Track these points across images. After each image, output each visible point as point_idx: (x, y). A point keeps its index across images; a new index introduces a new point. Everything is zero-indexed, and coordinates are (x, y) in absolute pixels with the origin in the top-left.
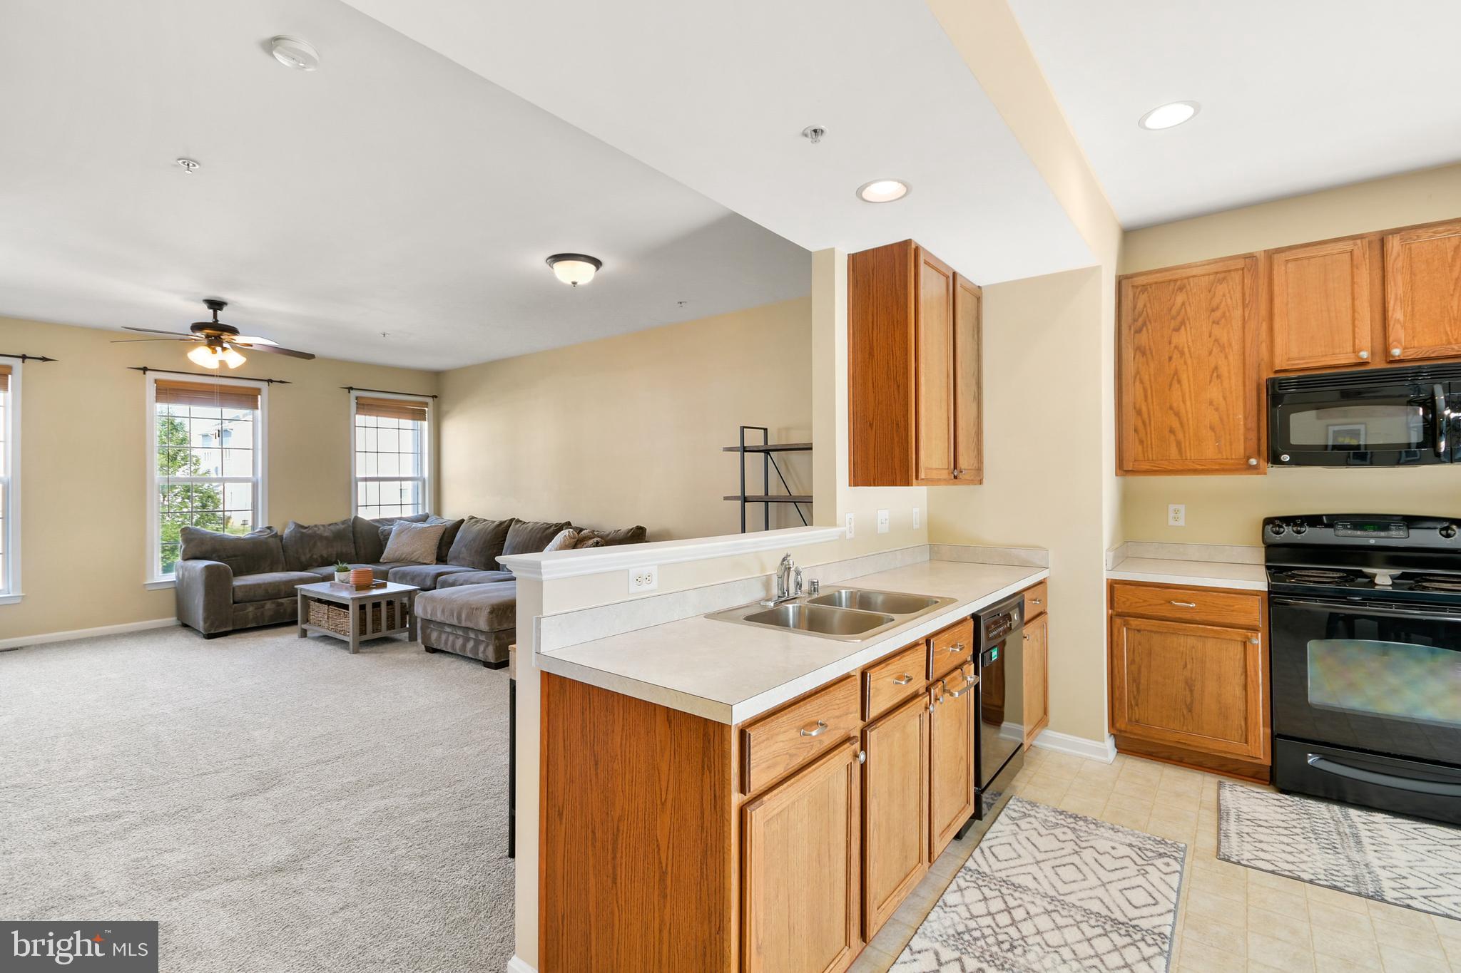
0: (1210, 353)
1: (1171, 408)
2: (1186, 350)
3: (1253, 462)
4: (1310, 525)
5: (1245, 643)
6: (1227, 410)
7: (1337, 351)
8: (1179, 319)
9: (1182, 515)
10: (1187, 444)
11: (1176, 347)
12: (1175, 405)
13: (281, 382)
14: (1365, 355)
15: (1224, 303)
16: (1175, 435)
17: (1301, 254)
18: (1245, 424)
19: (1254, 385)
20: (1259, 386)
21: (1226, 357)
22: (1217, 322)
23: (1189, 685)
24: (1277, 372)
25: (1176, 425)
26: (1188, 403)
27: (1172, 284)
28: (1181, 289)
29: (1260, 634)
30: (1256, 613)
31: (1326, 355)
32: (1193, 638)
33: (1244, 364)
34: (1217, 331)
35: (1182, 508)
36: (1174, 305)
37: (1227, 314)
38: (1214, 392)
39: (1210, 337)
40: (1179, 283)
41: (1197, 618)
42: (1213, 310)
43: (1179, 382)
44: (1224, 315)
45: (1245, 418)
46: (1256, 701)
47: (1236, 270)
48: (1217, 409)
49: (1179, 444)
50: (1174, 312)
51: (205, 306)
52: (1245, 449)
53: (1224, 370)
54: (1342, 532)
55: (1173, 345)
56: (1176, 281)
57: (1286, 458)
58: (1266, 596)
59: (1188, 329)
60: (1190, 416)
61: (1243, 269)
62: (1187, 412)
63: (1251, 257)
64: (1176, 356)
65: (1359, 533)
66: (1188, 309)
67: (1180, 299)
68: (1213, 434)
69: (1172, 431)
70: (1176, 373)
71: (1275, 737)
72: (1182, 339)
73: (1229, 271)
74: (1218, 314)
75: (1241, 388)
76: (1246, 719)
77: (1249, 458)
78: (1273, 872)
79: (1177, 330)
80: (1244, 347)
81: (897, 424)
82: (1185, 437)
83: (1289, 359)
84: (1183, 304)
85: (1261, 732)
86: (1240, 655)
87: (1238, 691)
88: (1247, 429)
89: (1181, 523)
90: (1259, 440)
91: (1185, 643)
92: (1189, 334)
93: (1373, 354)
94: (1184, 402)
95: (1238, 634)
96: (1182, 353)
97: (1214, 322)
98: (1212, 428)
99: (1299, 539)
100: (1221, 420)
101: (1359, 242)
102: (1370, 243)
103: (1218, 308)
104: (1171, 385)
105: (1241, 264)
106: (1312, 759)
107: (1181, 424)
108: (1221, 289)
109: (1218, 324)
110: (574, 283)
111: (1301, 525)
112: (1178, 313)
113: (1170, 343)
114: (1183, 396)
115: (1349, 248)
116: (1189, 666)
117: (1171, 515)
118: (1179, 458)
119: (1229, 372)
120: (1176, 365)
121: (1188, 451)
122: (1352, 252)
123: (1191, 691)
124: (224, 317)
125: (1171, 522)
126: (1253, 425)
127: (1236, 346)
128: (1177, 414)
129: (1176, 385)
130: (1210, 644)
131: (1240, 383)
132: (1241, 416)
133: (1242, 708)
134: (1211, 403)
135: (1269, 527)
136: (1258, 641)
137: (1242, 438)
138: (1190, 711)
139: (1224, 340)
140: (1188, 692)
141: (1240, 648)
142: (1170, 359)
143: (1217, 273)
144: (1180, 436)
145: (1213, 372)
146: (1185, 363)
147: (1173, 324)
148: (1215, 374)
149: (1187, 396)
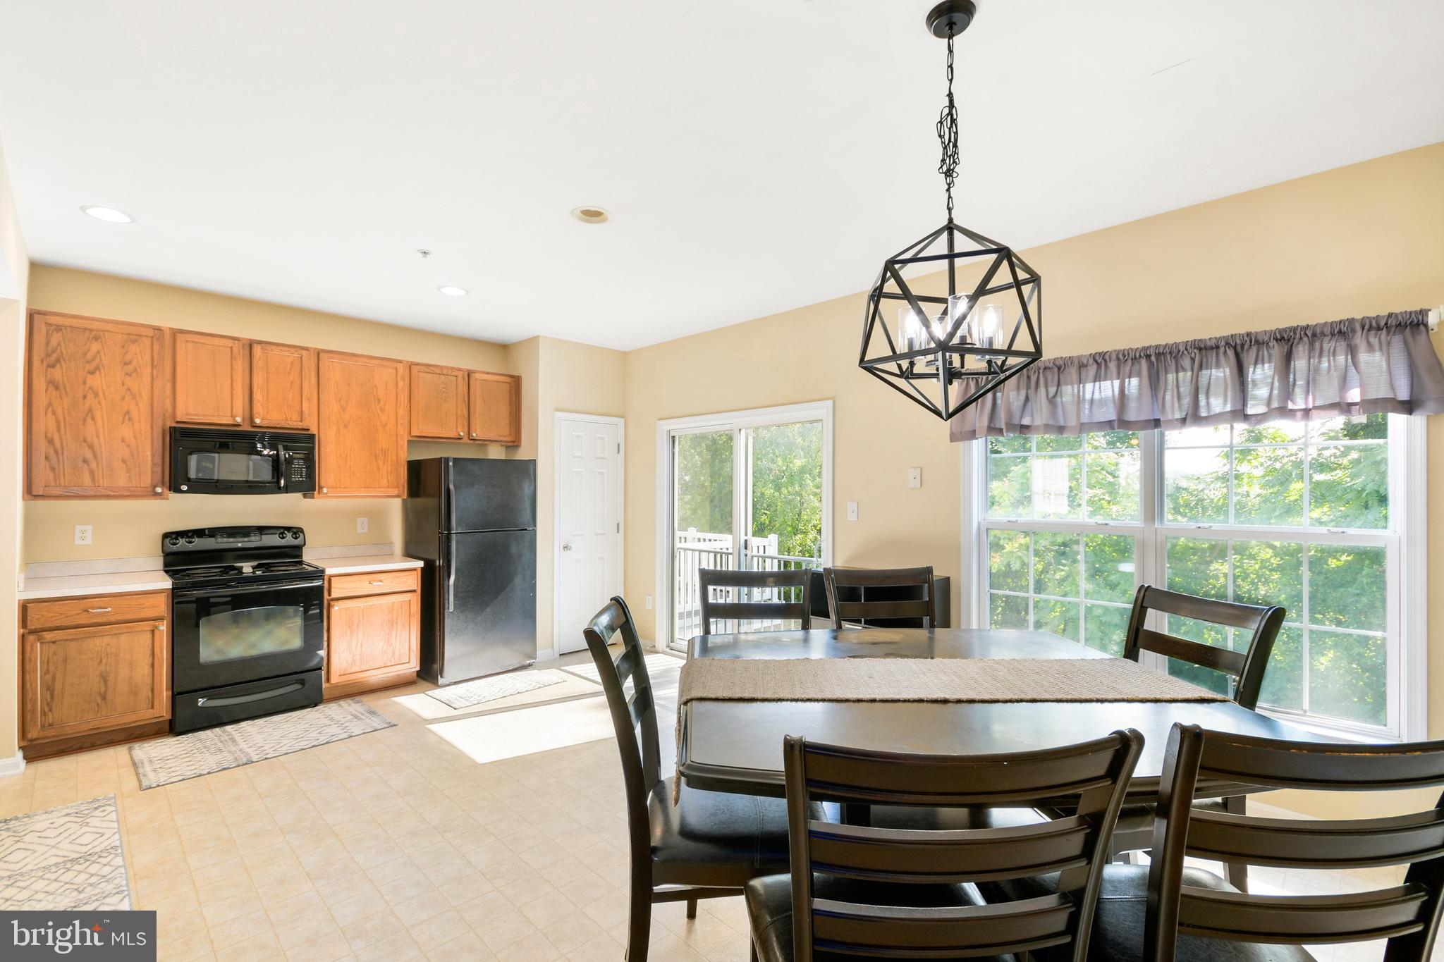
0: (123, 398)
1: (85, 440)
2: (100, 392)
3: (159, 490)
4: (199, 537)
5: (153, 631)
6: (138, 448)
7: (221, 414)
8: (94, 364)
9: (89, 535)
10: (100, 474)
11: (91, 388)
12: (89, 439)
14: (239, 420)
15: (135, 361)
16: (88, 465)
17: (197, 338)
18: (152, 460)
19: (160, 430)
20: (164, 431)
21: (137, 404)
22: (129, 374)
23: (105, 679)
24: (178, 422)
25: (89, 455)
26: (102, 438)
27: (88, 332)
28: (96, 338)
29: (165, 622)
30: (162, 606)
31: (214, 416)
32: (108, 637)
33: (152, 412)
34: (129, 381)
35: (89, 528)
36: (89, 350)
37: (138, 370)
38: (126, 431)
39: (123, 385)
40: (94, 333)
41: (112, 619)
42: (126, 364)
43: (93, 418)
44: (135, 370)
45: (153, 456)
46: (161, 675)
47: (148, 337)
48: (128, 446)
49: (92, 473)
50: (89, 357)
52: (152, 480)
53: (134, 414)
54: (220, 540)
55: (87, 386)
56: (91, 330)
57: (184, 488)
58: (170, 592)
59: (103, 375)
60: (103, 449)
61: (152, 337)
62: (100, 446)
63: (158, 329)
64: (90, 395)
65: (231, 540)
66: (103, 357)
67: (95, 347)
68: (125, 466)
69: (85, 461)
70: (90, 410)
71: (175, 696)
72: (96, 381)
73: (141, 336)
74: (129, 368)
75: (150, 432)
76: (152, 690)
77: (155, 487)
78: (183, 780)
79: (92, 373)
80: (152, 399)
82: (98, 467)
83: (187, 414)
84: (98, 352)
85: (165, 695)
86: (149, 642)
87: (146, 670)
88: (154, 464)
89: (88, 541)
90: (163, 473)
91: (99, 643)
92: (103, 378)
93: (243, 419)
94: (98, 436)
95: (147, 626)
96: (96, 395)
97: (127, 374)
98: (124, 461)
99: (191, 547)
100: (132, 455)
101: (236, 342)
102: (243, 345)
103: (130, 363)
104: (85, 421)
105: (151, 333)
106: (201, 702)
107: (95, 456)
108: (133, 348)
109: (130, 376)
111: (192, 537)
112: (94, 359)
113: (85, 383)
114: (97, 431)
115: (231, 345)
116: (104, 662)
117: (78, 535)
118: (91, 484)
119: (139, 416)
120: (90, 404)
121: (101, 478)
122: (231, 348)
123: (106, 682)
125: (77, 541)
126: (159, 460)
127: (146, 397)
128: (91, 447)
129: (89, 421)
130: (123, 638)
131: (149, 427)
132: (149, 454)
133: (150, 682)
134: (123, 441)
135: (167, 540)
136: (164, 627)
137: (149, 470)
138: (104, 697)
139: (135, 390)
140: (102, 684)
141: (149, 635)
142: (85, 397)
143: (129, 334)
144: (94, 465)
145: (125, 415)
146: (100, 403)
147: (88, 367)
148: (127, 417)
149: (101, 431)
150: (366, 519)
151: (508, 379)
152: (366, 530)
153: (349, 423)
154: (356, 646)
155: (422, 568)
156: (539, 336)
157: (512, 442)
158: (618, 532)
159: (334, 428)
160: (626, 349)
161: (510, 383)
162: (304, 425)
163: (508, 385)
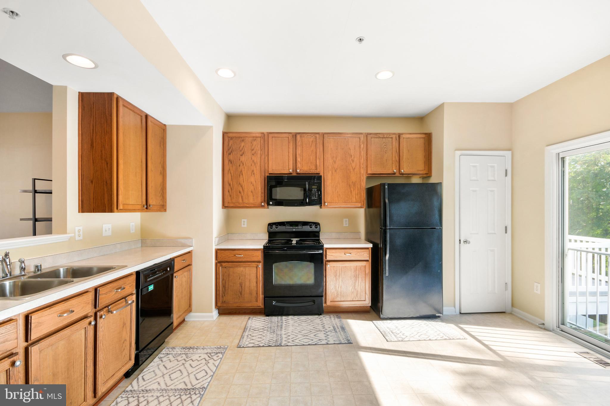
0: (251, 165)
1: (240, 184)
2: (244, 163)
3: (263, 204)
4: (280, 225)
5: (257, 267)
6: (256, 186)
7: (285, 169)
8: (242, 151)
9: (246, 223)
10: (245, 197)
11: (241, 162)
12: (241, 183)
14: (291, 171)
15: (255, 148)
16: (241, 194)
17: (276, 135)
18: (261, 191)
19: (264, 178)
20: (265, 178)
21: (256, 167)
22: (253, 155)
23: (241, 285)
24: (270, 174)
25: (241, 190)
26: (245, 182)
27: (240, 138)
28: (243, 141)
29: (261, 264)
30: (259, 256)
31: (282, 170)
32: (242, 267)
33: (261, 171)
34: (254, 158)
35: (246, 220)
36: (241, 146)
37: (256, 152)
38: (252, 179)
39: (251, 159)
40: (242, 138)
41: (244, 260)
42: (252, 150)
43: (242, 174)
44: (255, 153)
45: (261, 189)
46: (260, 287)
47: (259, 137)
48: (253, 185)
49: (242, 197)
50: (241, 148)
52: (261, 200)
53: (255, 172)
54: (287, 227)
55: (240, 161)
56: (241, 137)
57: (271, 203)
58: (263, 250)
59: (245, 155)
60: (245, 187)
61: (261, 137)
62: (244, 186)
63: (263, 133)
64: (241, 165)
65: (291, 227)
66: (245, 148)
67: (243, 144)
68: (252, 194)
69: (240, 192)
70: (241, 171)
71: (266, 297)
72: (243, 159)
73: (257, 137)
74: (253, 152)
75: (260, 178)
76: (257, 294)
77: (262, 203)
78: (253, 347)
79: (242, 155)
80: (261, 164)
81: (106, 182)
82: (244, 195)
83: (273, 170)
84: (244, 146)
85: (261, 296)
86: (255, 272)
87: (255, 284)
88: (262, 193)
89: (245, 226)
90: (265, 197)
91: (240, 270)
92: (245, 158)
93: (293, 170)
94: (244, 182)
95: (254, 264)
96: (243, 164)
97: (252, 154)
98: (252, 192)
99: (277, 230)
100: (254, 189)
101: (290, 134)
102: (293, 136)
103: (254, 149)
104: (240, 175)
105: (260, 135)
106: (274, 303)
107: (243, 190)
108: (255, 143)
109: (254, 155)
111: (277, 226)
112: (242, 149)
113: (240, 160)
114: (243, 180)
115: (288, 136)
116: (241, 278)
117: (243, 223)
118: (242, 202)
119: (257, 173)
120: (241, 168)
121: (245, 199)
122: (288, 137)
123: (242, 287)
125: (243, 226)
126: (263, 191)
127: (259, 164)
128: (242, 186)
129: (241, 176)
130: (247, 269)
131: (260, 177)
132: (260, 188)
133: (256, 290)
134: (252, 183)
135: (269, 226)
136: (260, 266)
137: (260, 196)
138: (241, 294)
139: (255, 161)
140: (240, 287)
141: (256, 269)
142: (240, 166)
143: (253, 137)
144: (242, 194)
145: (252, 172)
146: (244, 168)
147: (241, 153)
148: (253, 173)
149: (245, 180)
150: (347, 219)
151: (423, 136)
152: (347, 225)
153: (337, 169)
154: (339, 287)
155: (371, 248)
156: (444, 103)
157: (426, 174)
158: (506, 233)
159: (330, 172)
160: (512, 102)
161: (424, 138)
162: (317, 172)
163: (423, 139)
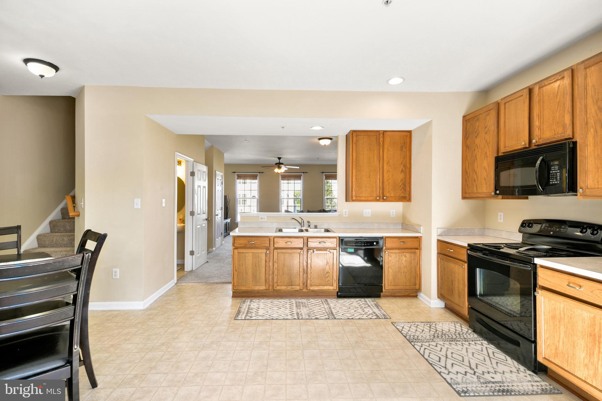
0: (485, 146)
1: (475, 171)
2: (479, 146)
3: (493, 194)
6: (489, 171)
7: (519, 142)
8: (477, 133)
9: (502, 218)
10: (479, 186)
11: (476, 145)
12: (476, 169)
13: (306, 172)
15: (488, 124)
17: (509, 99)
18: (493, 177)
21: (489, 148)
22: (486, 133)
23: (452, 281)
24: (501, 153)
25: (476, 178)
26: (479, 168)
28: (478, 120)
29: (466, 264)
31: (515, 145)
32: (453, 264)
33: (493, 152)
34: (486, 137)
35: (502, 214)
36: (476, 126)
37: (489, 129)
38: (485, 163)
39: (485, 139)
40: (477, 117)
41: (452, 256)
42: (486, 128)
43: (477, 160)
44: (488, 130)
48: (486, 171)
49: (476, 186)
50: (476, 130)
51: (278, 159)
52: (493, 188)
53: (488, 153)
55: (475, 144)
57: (498, 192)
59: (479, 137)
60: (479, 174)
61: (493, 109)
62: (478, 172)
63: (497, 102)
64: (476, 148)
66: (479, 128)
67: (477, 124)
68: (485, 181)
69: (475, 181)
70: (476, 156)
72: (477, 141)
73: (490, 110)
75: (493, 161)
76: (463, 298)
77: (492, 192)
79: (476, 137)
80: (493, 143)
83: (505, 147)
84: (478, 126)
85: (466, 304)
87: (462, 286)
88: (493, 180)
89: (502, 221)
92: (479, 139)
95: (461, 264)
96: (477, 147)
98: (485, 179)
100: (487, 175)
101: (525, 90)
103: (487, 127)
104: (475, 161)
105: (492, 107)
107: (477, 178)
108: (488, 118)
110: (325, 145)
113: (475, 143)
114: (478, 165)
116: (452, 275)
117: (499, 217)
118: (476, 192)
120: (476, 153)
121: (479, 188)
122: (523, 95)
124: (281, 161)
125: (499, 221)
127: (491, 144)
128: (476, 173)
129: (476, 161)
131: (492, 159)
134: (485, 168)
136: (466, 266)
137: (492, 183)
138: (452, 292)
139: (488, 141)
140: (452, 285)
142: (475, 150)
143: (486, 112)
144: (477, 182)
146: (478, 151)
147: (476, 135)
148: (486, 156)
149: (479, 165)
154: (559, 341)
